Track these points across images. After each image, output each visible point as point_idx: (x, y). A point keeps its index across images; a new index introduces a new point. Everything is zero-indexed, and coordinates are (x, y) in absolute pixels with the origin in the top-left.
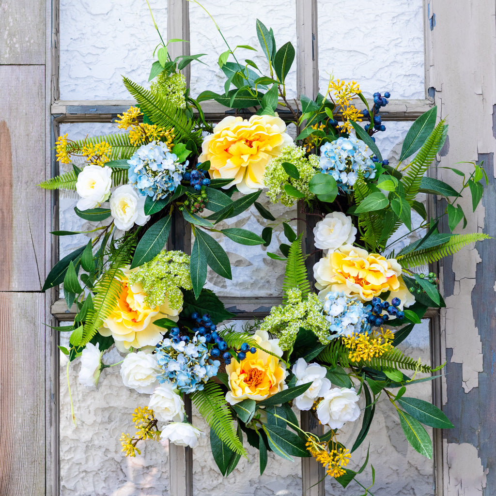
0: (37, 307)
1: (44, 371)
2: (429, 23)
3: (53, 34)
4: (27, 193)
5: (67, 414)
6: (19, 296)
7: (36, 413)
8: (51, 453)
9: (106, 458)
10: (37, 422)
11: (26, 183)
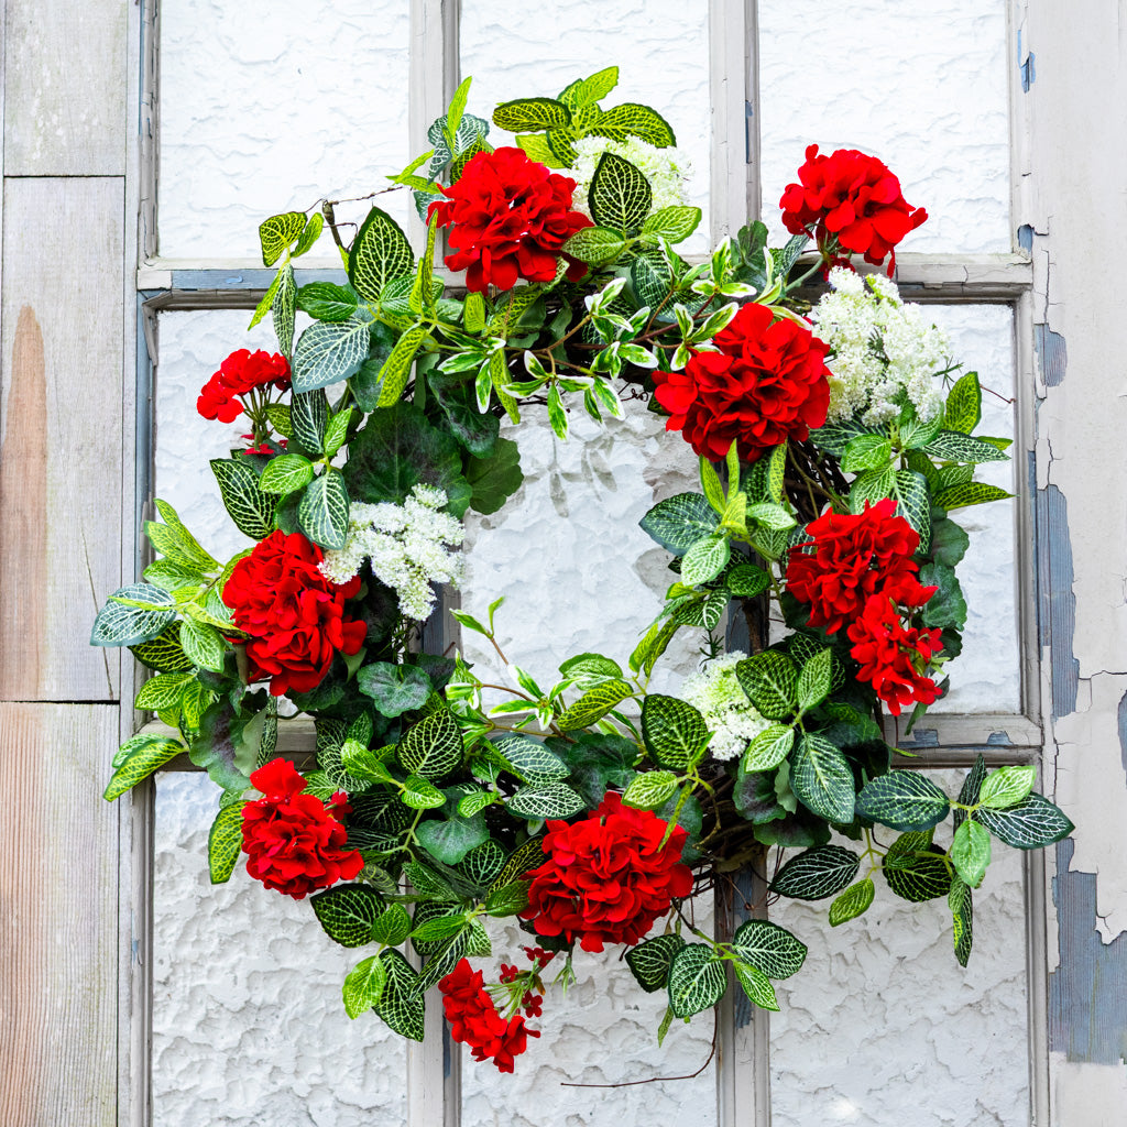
0: (102, 738)
1: (116, 887)
2: (1019, 74)
3: (143, 105)
4: (81, 472)
5: (185, 986)
6: (59, 714)
7: (97, 986)
8: (130, 1078)
9: (275, 1088)
10: (98, 1007)
11: (79, 450)
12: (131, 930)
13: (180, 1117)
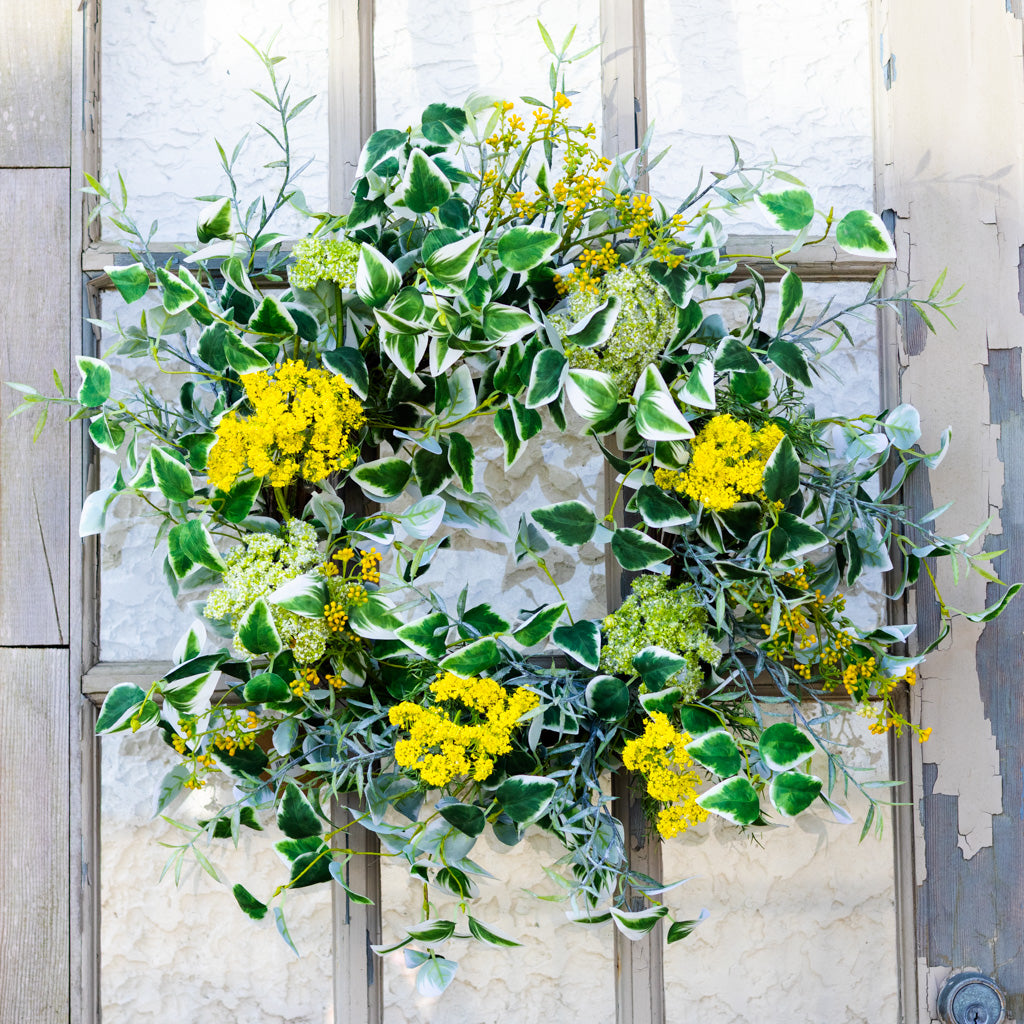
0: (53, 679)
1: (67, 815)
2: (882, 73)
3: (86, 103)
4: (31, 437)
5: (123, 909)
6: (14, 657)
7: (50, 905)
8: (81, 989)
9: (205, 1002)
10: (51, 924)
11: (30, 416)
12: (81, 854)
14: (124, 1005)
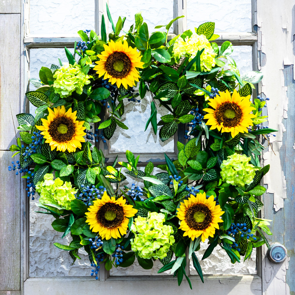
0: (16, 160)
1: (19, 198)
4: (10, 91)
5: (39, 224)
6: (5, 153)
7: (15, 224)
8: (23, 247)
10: (15, 229)
11: (9, 85)
12: (23, 209)
13: (38, 258)
14: (40, 251)
